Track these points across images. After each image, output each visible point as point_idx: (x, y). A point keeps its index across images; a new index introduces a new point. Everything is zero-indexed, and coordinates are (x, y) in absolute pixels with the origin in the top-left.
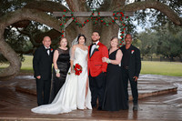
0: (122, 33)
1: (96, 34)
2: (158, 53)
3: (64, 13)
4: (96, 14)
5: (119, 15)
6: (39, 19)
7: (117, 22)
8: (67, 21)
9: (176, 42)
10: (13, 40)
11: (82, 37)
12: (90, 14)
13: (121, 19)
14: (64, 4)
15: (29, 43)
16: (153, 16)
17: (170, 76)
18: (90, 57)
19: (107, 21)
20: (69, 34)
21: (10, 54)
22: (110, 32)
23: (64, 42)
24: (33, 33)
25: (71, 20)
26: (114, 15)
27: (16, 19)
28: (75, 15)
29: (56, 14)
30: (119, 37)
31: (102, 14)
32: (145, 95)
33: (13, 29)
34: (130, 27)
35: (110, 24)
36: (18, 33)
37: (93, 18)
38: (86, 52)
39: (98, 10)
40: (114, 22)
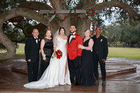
0: (93, 26)
1: (73, 27)
2: (121, 41)
4: (73, 12)
5: (91, 12)
6: (30, 16)
7: (89, 17)
8: (51, 17)
9: (135, 32)
10: (10, 32)
11: (62, 29)
12: (68, 12)
13: (92, 15)
14: (49, 4)
15: (22, 34)
16: (117, 12)
17: (131, 59)
18: (68, 45)
19: (81, 16)
20: (53, 27)
21: (7, 43)
22: (84, 26)
23: (49, 33)
24: (25, 26)
25: (54, 17)
26: (87, 12)
27: (12, 16)
28: (57, 12)
29: (43, 12)
30: (91, 29)
31: (78, 11)
34: (100, 22)
35: (84, 19)
36: (13, 27)
37: (70, 14)
38: (66, 41)
39: (75, 9)
40: (87, 17)
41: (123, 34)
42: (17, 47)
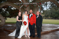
3: (20, 3)
4: (31, 4)
5: (39, 4)
7: (39, 6)
8: (21, 6)
12: (29, 4)
13: (40, 5)
16: (50, 4)
20: (22, 11)
22: (36, 10)
27: (4, 5)
28: (24, 4)
31: (33, 3)
32: (49, 31)
33: (3, 9)
35: (36, 7)
36: (5, 10)
41: (51, 13)
42: (6, 19)
